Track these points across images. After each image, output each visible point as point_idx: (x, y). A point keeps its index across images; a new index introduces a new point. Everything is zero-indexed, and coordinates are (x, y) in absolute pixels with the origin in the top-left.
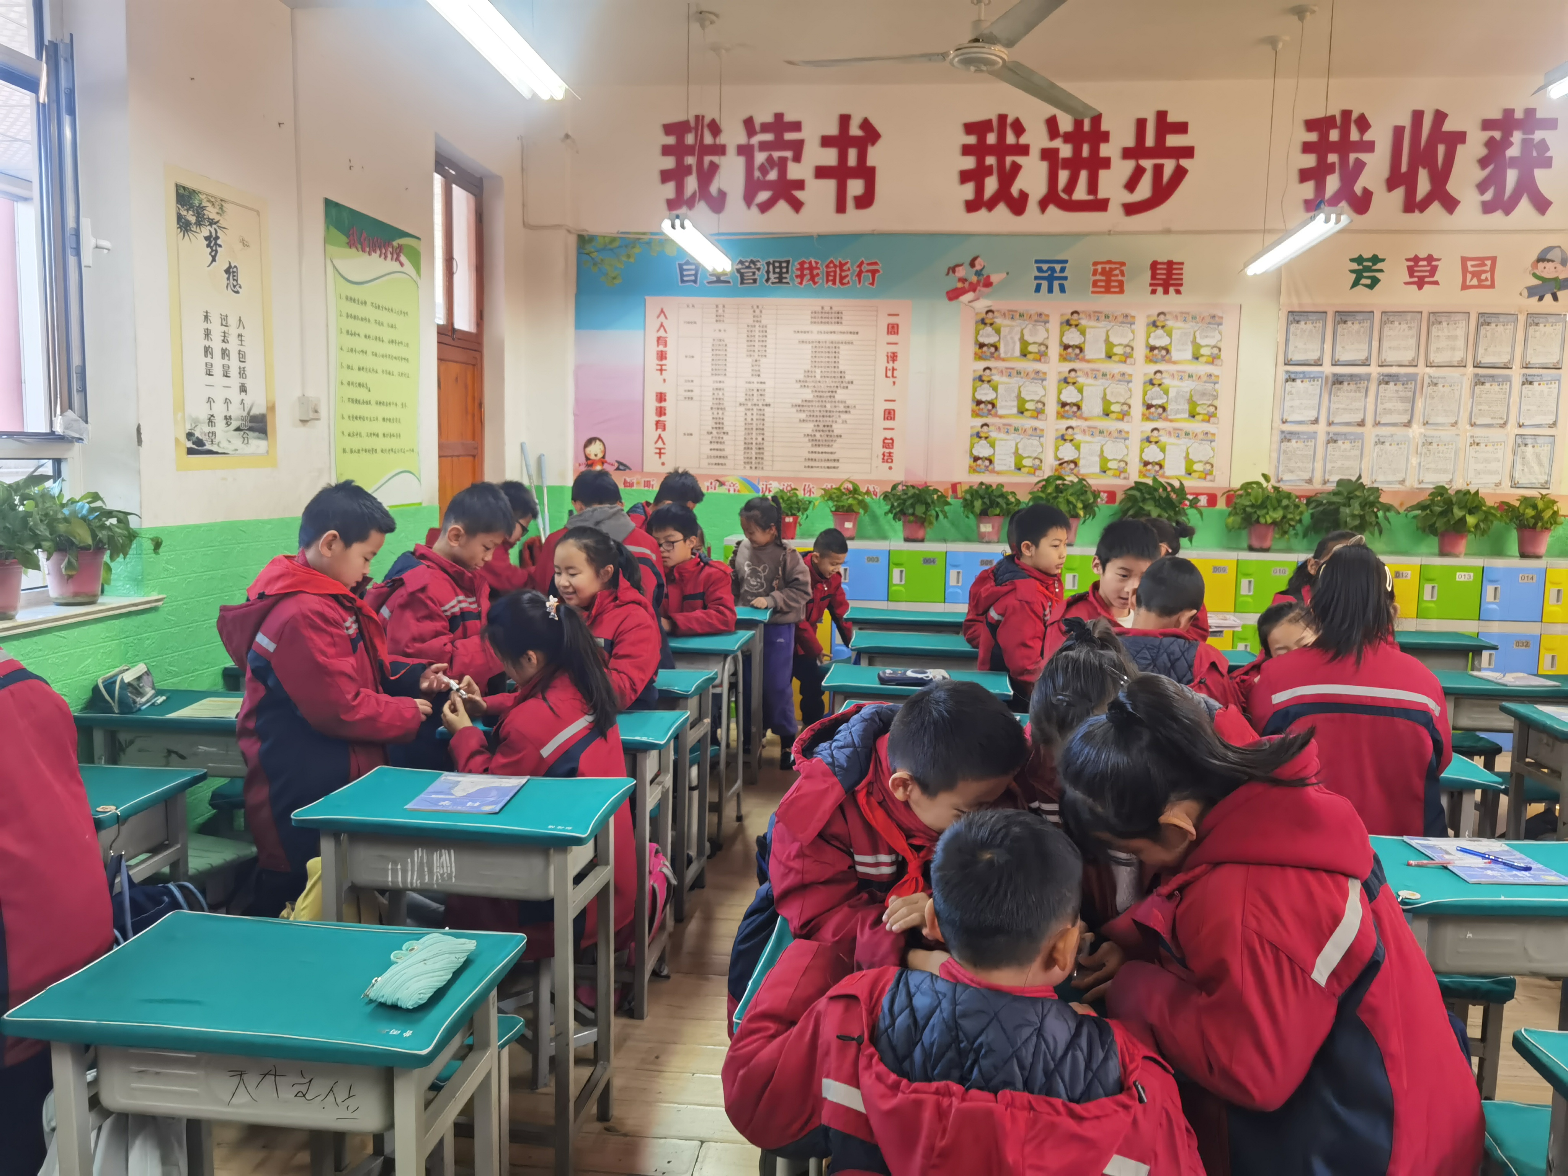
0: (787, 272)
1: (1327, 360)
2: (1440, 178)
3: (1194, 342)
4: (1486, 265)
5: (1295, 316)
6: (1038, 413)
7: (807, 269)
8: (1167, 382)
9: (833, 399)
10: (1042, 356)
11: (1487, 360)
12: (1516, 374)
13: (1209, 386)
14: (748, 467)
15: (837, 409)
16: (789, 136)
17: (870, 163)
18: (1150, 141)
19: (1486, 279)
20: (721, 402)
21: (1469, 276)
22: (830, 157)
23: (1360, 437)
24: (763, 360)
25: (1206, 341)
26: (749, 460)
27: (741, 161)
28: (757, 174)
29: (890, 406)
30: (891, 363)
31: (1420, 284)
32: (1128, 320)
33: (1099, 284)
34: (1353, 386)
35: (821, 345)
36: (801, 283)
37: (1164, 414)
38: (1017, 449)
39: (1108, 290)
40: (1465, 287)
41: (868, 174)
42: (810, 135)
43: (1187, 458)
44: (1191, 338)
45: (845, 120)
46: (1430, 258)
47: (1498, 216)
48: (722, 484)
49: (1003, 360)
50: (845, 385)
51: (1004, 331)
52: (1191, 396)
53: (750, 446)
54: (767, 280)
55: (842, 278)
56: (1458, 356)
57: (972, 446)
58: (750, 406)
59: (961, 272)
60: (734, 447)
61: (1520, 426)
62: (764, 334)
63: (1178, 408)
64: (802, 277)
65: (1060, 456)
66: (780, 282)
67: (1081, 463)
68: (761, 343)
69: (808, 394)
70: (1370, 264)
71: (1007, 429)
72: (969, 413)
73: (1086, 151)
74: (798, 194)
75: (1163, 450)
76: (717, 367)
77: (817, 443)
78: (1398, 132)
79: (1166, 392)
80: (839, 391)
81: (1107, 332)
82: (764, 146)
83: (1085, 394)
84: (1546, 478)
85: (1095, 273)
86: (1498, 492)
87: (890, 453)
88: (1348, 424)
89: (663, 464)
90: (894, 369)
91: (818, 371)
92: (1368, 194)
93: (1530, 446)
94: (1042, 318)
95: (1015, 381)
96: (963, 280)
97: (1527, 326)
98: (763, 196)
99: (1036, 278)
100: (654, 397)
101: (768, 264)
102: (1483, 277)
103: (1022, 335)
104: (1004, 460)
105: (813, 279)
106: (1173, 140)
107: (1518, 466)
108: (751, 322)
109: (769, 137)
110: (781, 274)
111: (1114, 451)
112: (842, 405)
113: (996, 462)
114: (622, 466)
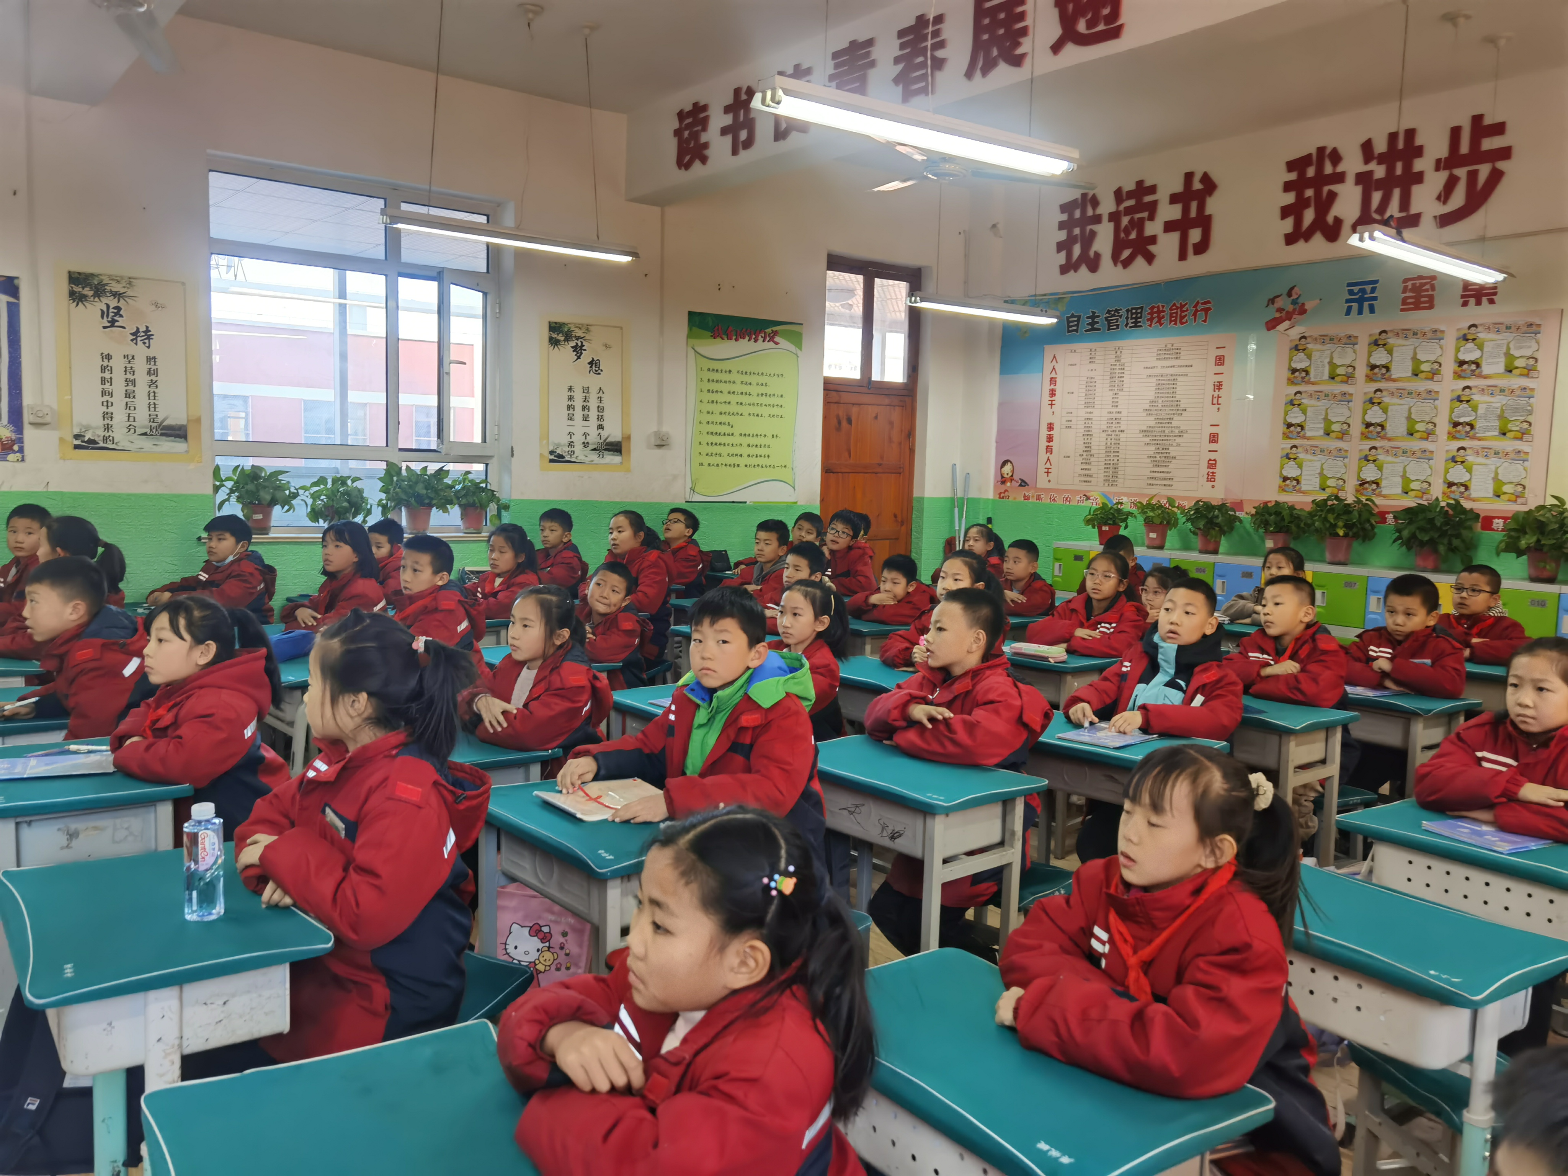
0: (1141, 317)
3: (1508, 354)
6: (1344, 434)
7: (1156, 312)
8: (1476, 397)
9: (1170, 425)
10: (1349, 378)
13: (1523, 401)
14: (1106, 484)
15: (1174, 434)
16: (1148, 199)
17: (1208, 212)
18: (1464, 148)
20: (1090, 429)
22: (1174, 212)
24: (1121, 393)
25: (1522, 351)
26: (1108, 479)
27: (1111, 226)
28: (1123, 235)
29: (1214, 430)
30: (1217, 391)
32: (1437, 335)
33: (1409, 301)
35: (1164, 378)
36: (1150, 326)
37: (1472, 433)
38: (1322, 469)
39: (1417, 306)
41: (1205, 222)
42: (1162, 196)
43: (1496, 479)
44: (1504, 350)
45: (1189, 176)
48: (1088, 498)
49: (1313, 384)
50: (1180, 412)
51: (1315, 355)
52: (1503, 411)
53: (1109, 466)
54: (1126, 326)
55: (1182, 318)
58: (1110, 433)
59: (1279, 303)
60: (1097, 469)
62: (1123, 371)
63: (1487, 427)
64: (1151, 320)
65: (1363, 476)
66: (1136, 326)
67: (1383, 484)
68: (1120, 379)
69: (1151, 421)
71: (1314, 450)
72: (1281, 435)
73: (1399, 169)
74: (1152, 248)
75: (1469, 470)
76: (1089, 401)
77: (1157, 464)
79: (1475, 409)
80: (1175, 418)
81: (1415, 348)
82: (1129, 211)
83: (1389, 414)
85: (1404, 292)
87: (1213, 473)
89: (1048, 482)
90: (1219, 397)
91: (1160, 401)
94: (1351, 340)
95: (1324, 403)
96: (1280, 310)
98: (1126, 253)
99: (1348, 301)
100: (1046, 427)
101: (1128, 311)
103: (1332, 358)
105: (1159, 321)
106: (1489, 144)
108: (1113, 361)
109: (1131, 203)
110: (1136, 318)
111: (1417, 471)
112: (1177, 431)
113: (1303, 482)
114: (1023, 483)
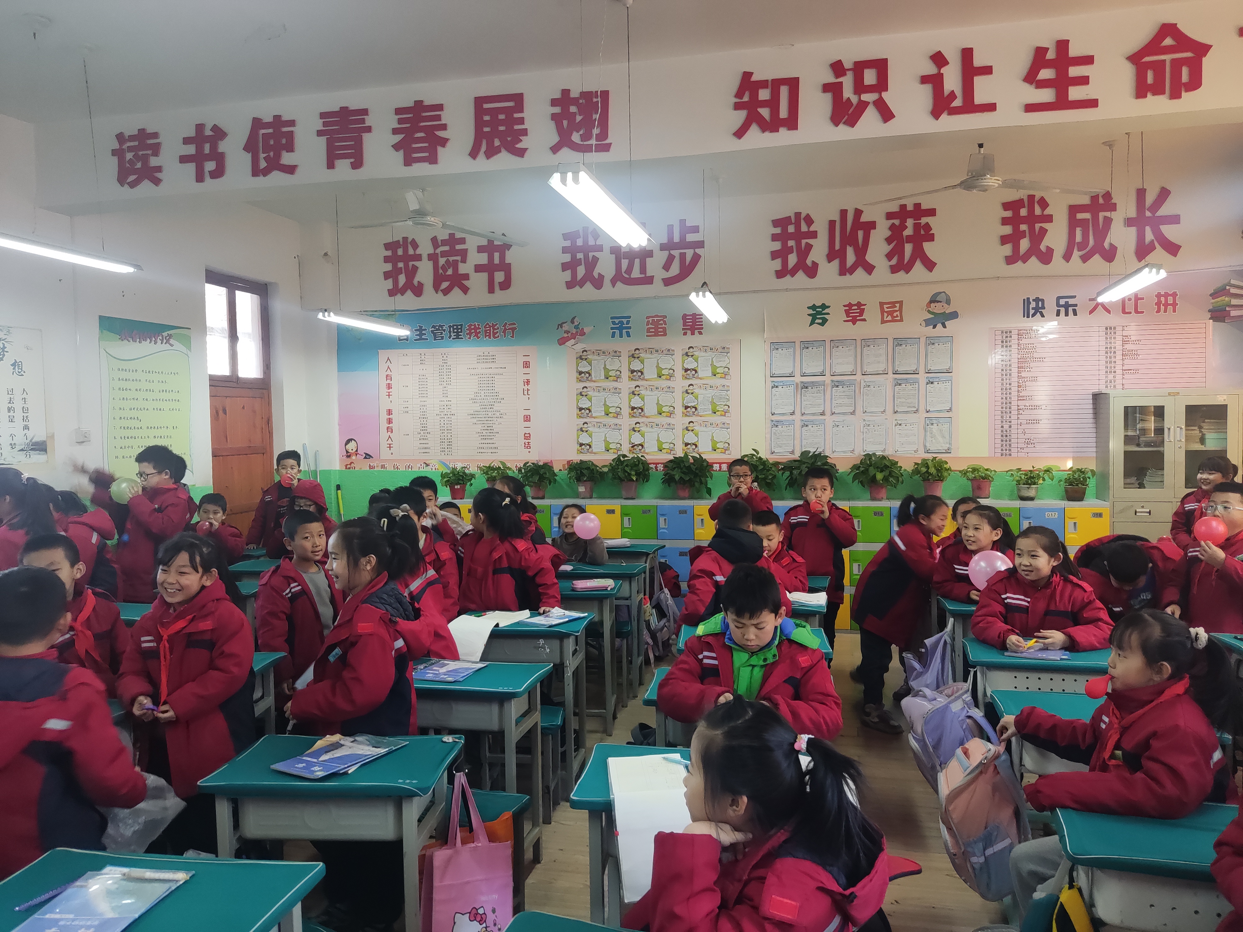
0: (461, 332)
1: (797, 373)
2: (861, 252)
3: (712, 365)
4: (896, 307)
5: (775, 345)
6: (617, 415)
7: (473, 329)
8: (697, 391)
9: (492, 410)
10: (617, 378)
11: (901, 369)
12: (922, 377)
13: (723, 393)
14: (443, 453)
15: (495, 416)
16: (459, 247)
17: (507, 261)
18: (676, 239)
19: (897, 316)
20: (425, 413)
21: (886, 315)
22: (483, 259)
23: (823, 423)
24: (449, 387)
25: (720, 363)
26: (444, 450)
27: (430, 264)
28: (441, 271)
29: (527, 413)
30: (526, 385)
31: (854, 321)
32: (670, 352)
33: (651, 330)
34: (815, 390)
35: (483, 376)
36: (470, 338)
37: (696, 412)
38: (606, 437)
39: (657, 334)
40: (883, 322)
41: (506, 268)
42: (471, 246)
43: (712, 440)
44: (710, 362)
45: (491, 236)
46: (859, 304)
47: (901, 275)
48: (427, 465)
49: (594, 381)
50: (499, 400)
51: (594, 363)
52: (713, 399)
53: (444, 441)
54: (450, 337)
55: (494, 334)
56: (881, 367)
57: (578, 437)
58: (442, 416)
59: (566, 327)
60: (434, 443)
61: (927, 412)
62: (449, 371)
63: (704, 408)
64: (470, 334)
65: (633, 441)
66: (458, 338)
67: (645, 446)
68: (448, 376)
69: (476, 407)
70: (821, 310)
71: (599, 425)
72: (576, 416)
74: (465, 282)
75: (697, 435)
76: (422, 392)
77: (484, 437)
78: (832, 223)
79: (697, 398)
80: (496, 404)
81: (658, 360)
82: (444, 254)
83: (646, 401)
84: (948, 445)
85: (648, 323)
86: (916, 456)
87: (528, 443)
88: (814, 414)
89: (392, 454)
90: (528, 390)
91: (483, 392)
92: (815, 265)
93: (935, 425)
94: (617, 354)
95: (603, 394)
96: (567, 332)
97: (927, 345)
98: (445, 285)
99: (612, 328)
100: (385, 412)
101: (450, 327)
102: (895, 314)
103: (605, 365)
104: (598, 446)
105: (476, 335)
107: (929, 438)
108: (441, 363)
109: (446, 248)
110: (457, 332)
111: (666, 437)
112: (498, 414)
113: (593, 446)
114: (368, 456)
